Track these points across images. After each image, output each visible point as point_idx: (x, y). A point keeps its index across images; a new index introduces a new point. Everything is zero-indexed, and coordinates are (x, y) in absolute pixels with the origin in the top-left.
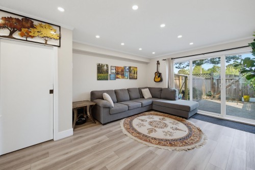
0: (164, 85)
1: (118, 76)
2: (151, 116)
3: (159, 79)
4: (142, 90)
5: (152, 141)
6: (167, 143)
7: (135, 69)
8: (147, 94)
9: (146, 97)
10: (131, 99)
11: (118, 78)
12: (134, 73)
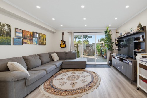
0: (68, 49)
1: (26, 41)
2: (65, 73)
3: (64, 46)
4: (52, 54)
5: (80, 91)
6: (88, 87)
7: (44, 36)
8: (55, 57)
9: (55, 60)
10: (43, 64)
11: (25, 43)
12: (43, 40)
